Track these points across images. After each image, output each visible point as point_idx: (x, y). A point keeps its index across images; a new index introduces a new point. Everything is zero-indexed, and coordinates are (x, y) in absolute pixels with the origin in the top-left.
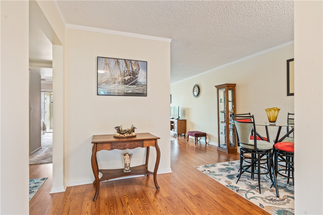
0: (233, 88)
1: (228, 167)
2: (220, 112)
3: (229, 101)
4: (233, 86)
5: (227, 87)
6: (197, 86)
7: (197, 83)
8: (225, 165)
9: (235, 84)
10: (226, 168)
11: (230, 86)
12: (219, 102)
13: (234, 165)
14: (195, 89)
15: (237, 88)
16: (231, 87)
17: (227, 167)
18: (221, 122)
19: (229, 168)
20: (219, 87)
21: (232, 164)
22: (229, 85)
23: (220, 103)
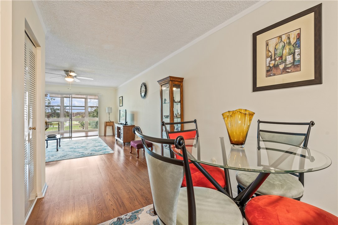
0: (180, 84)
2: (164, 117)
3: (175, 102)
4: (179, 80)
5: (171, 81)
6: (144, 85)
7: (144, 82)
9: (183, 79)
11: (176, 80)
12: (163, 103)
14: (142, 88)
15: (185, 84)
16: (176, 83)
20: (162, 83)
22: (174, 79)
23: (164, 105)
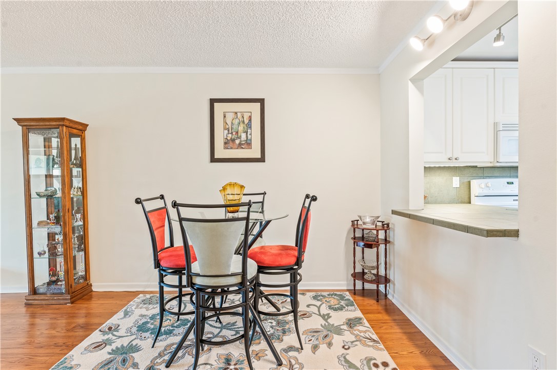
0: (80, 134)
1: (114, 346)
4: (80, 127)
8: (98, 346)
9: (85, 126)
10: (109, 353)
11: (74, 126)
13: (122, 332)
16: (75, 130)
17: (108, 349)
18: (40, 223)
19: (117, 348)
20: (29, 125)
21: (115, 333)
